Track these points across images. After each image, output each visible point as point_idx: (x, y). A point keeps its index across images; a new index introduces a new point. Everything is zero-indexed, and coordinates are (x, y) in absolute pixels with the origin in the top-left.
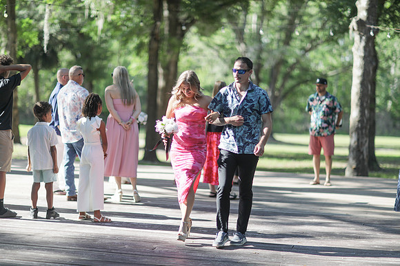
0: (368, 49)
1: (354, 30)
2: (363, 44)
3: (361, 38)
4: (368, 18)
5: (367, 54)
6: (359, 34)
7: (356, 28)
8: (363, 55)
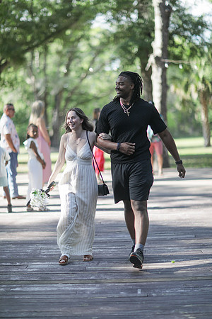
4: (163, 55)
5: (163, 81)
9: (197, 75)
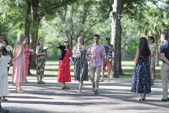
0: (117, 24)
1: (111, 16)
2: (115, 22)
3: (114, 20)
4: (117, 11)
5: (117, 26)
6: (114, 18)
7: (112, 16)
8: (115, 27)
9: (153, 26)
